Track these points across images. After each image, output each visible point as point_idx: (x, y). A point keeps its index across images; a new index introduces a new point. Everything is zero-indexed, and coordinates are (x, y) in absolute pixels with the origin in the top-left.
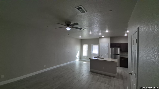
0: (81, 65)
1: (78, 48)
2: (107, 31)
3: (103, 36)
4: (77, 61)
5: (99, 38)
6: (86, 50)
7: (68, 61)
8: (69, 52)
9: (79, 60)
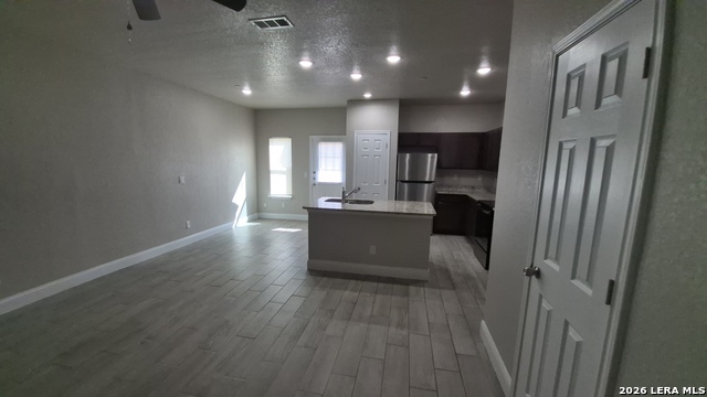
0: (260, 243)
1: (239, 155)
2: (394, 59)
3: (368, 96)
4: (241, 223)
5: (345, 103)
6: (285, 169)
7: (185, 232)
8: (183, 179)
9: (249, 221)
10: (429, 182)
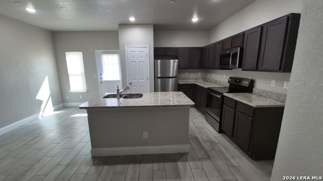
3: (132, 19)
9: (55, 111)
10: (172, 77)
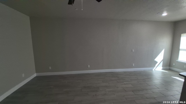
4: (158, 69)
8: (133, 50)
